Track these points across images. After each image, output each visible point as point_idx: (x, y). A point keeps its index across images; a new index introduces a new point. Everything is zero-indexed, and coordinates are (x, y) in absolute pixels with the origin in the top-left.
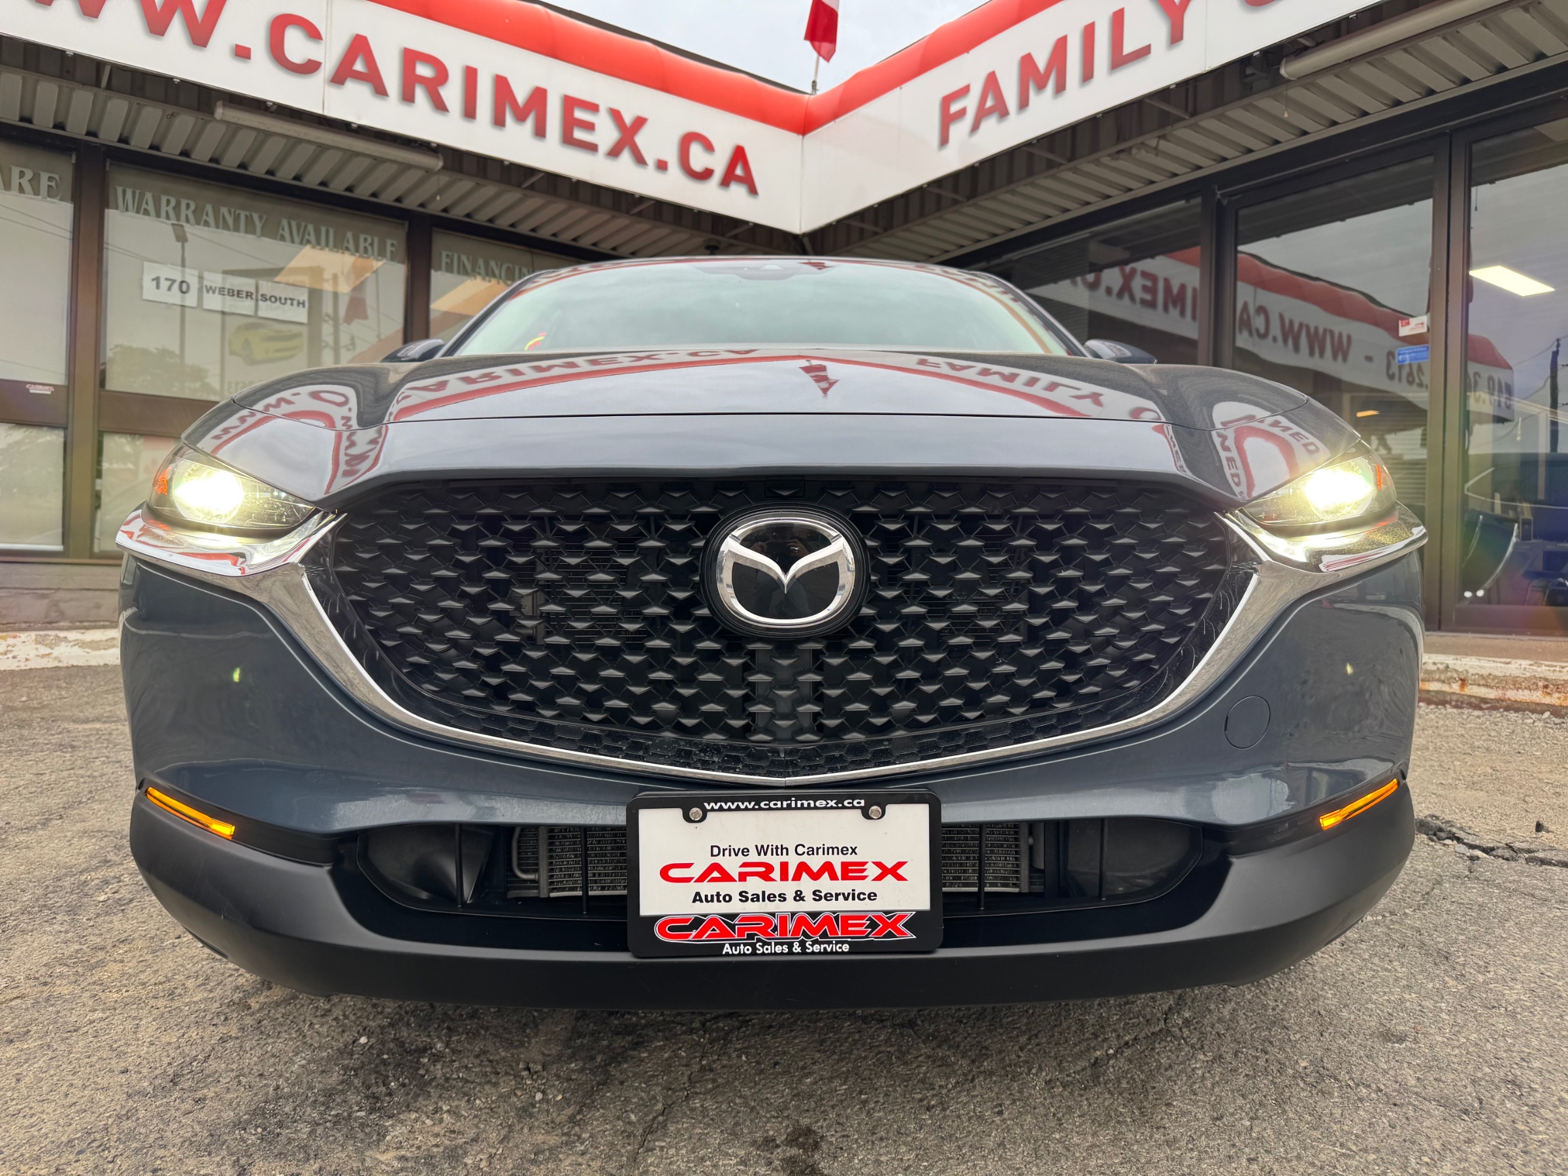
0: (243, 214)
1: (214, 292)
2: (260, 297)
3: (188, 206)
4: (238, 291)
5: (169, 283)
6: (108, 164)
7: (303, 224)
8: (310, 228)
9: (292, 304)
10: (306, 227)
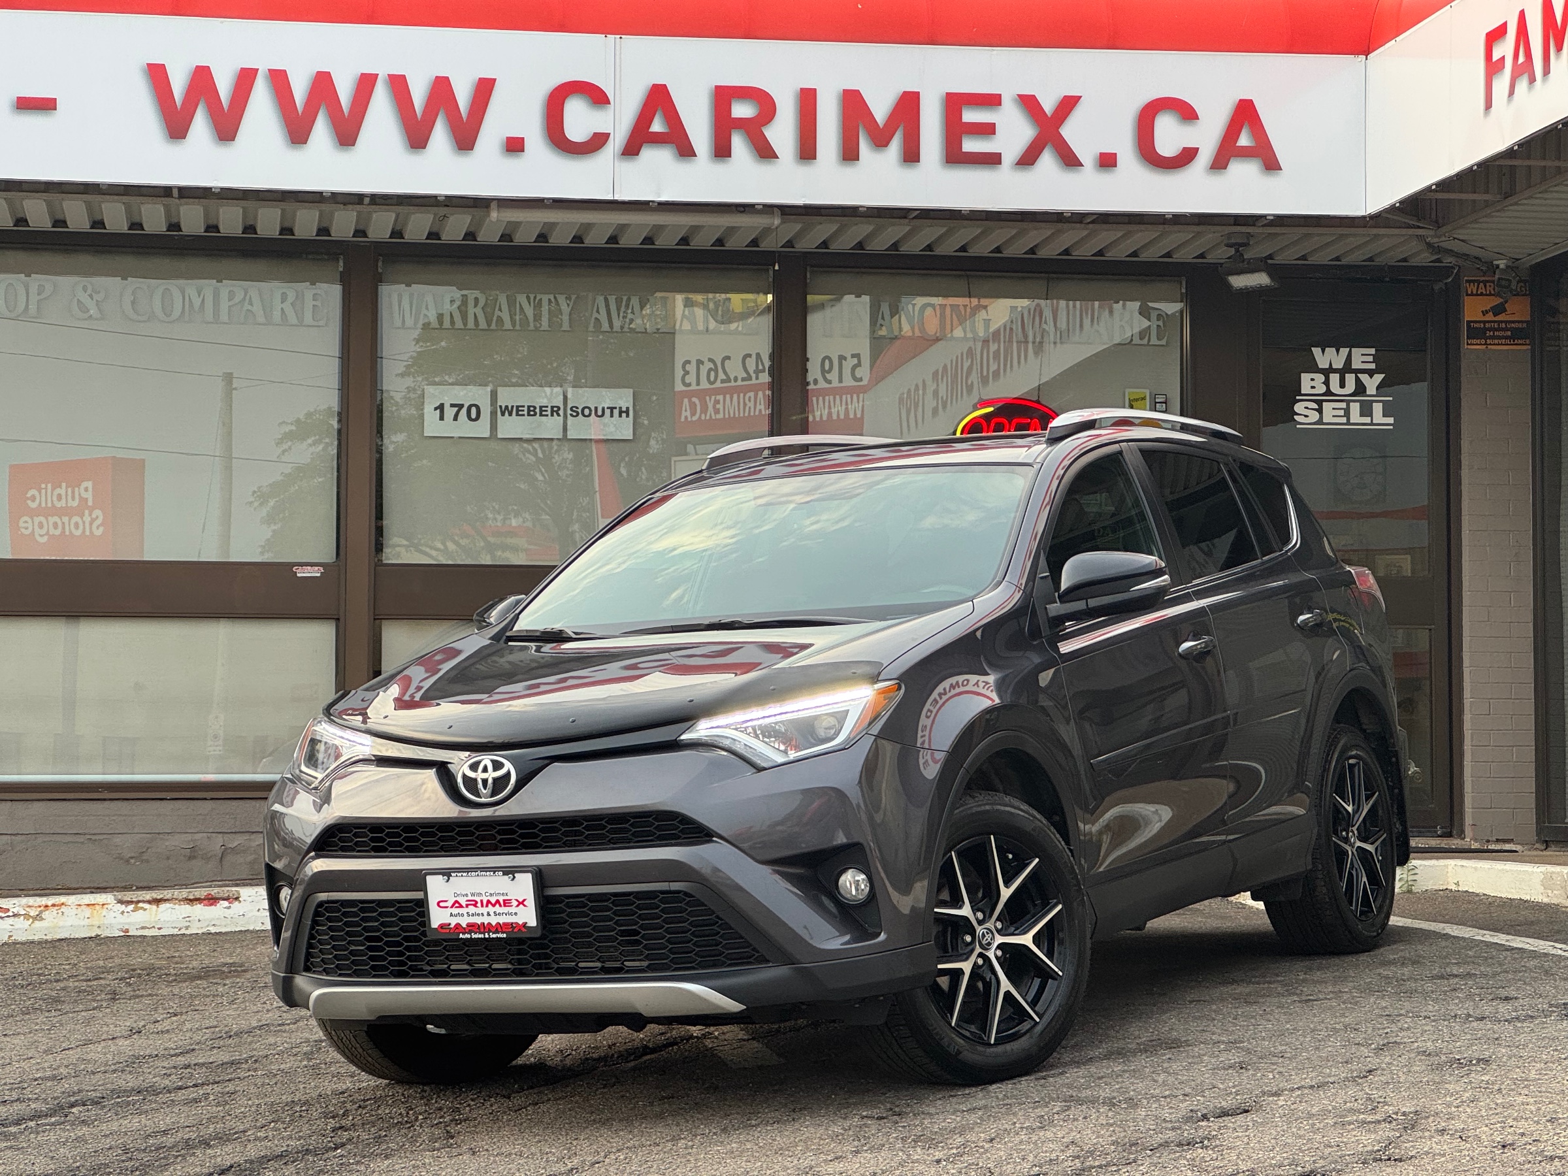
0: (545, 298)
1: (510, 414)
2: (569, 412)
3: (476, 300)
4: (541, 407)
5: (456, 409)
6: (380, 264)
7: (625, 298)
8: (635, 301)
9: (612, 416)
10: (629, 300)
